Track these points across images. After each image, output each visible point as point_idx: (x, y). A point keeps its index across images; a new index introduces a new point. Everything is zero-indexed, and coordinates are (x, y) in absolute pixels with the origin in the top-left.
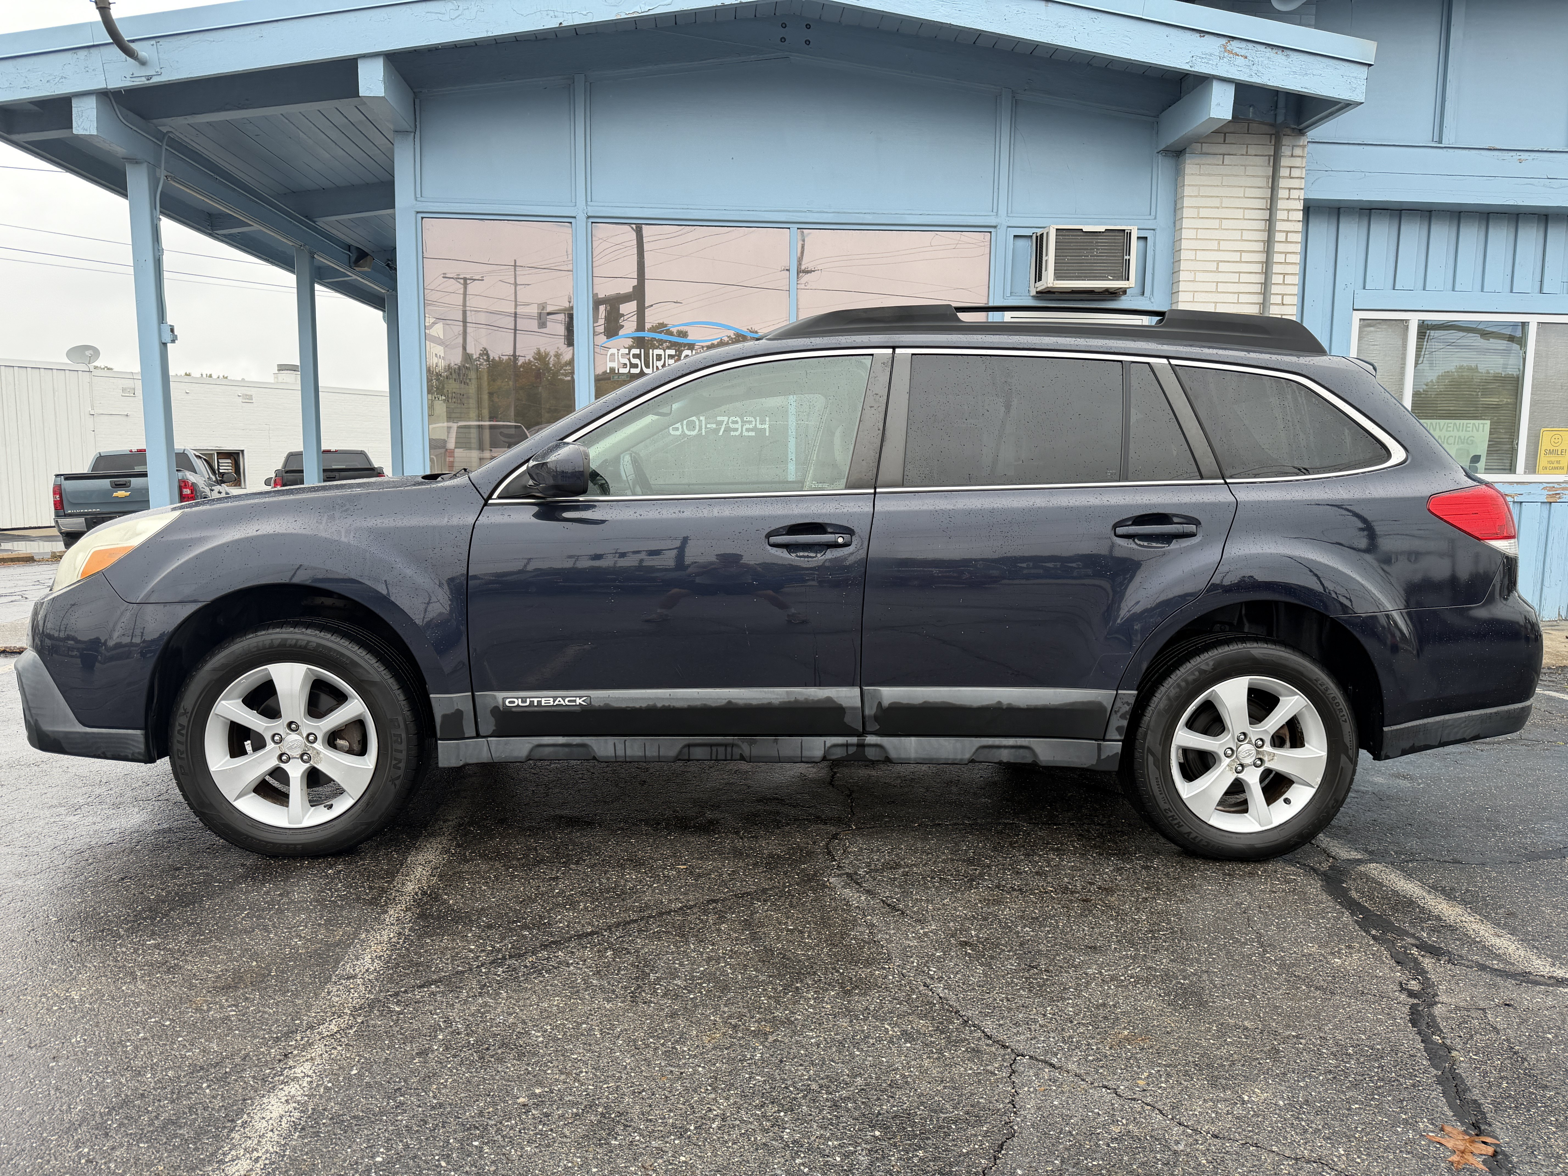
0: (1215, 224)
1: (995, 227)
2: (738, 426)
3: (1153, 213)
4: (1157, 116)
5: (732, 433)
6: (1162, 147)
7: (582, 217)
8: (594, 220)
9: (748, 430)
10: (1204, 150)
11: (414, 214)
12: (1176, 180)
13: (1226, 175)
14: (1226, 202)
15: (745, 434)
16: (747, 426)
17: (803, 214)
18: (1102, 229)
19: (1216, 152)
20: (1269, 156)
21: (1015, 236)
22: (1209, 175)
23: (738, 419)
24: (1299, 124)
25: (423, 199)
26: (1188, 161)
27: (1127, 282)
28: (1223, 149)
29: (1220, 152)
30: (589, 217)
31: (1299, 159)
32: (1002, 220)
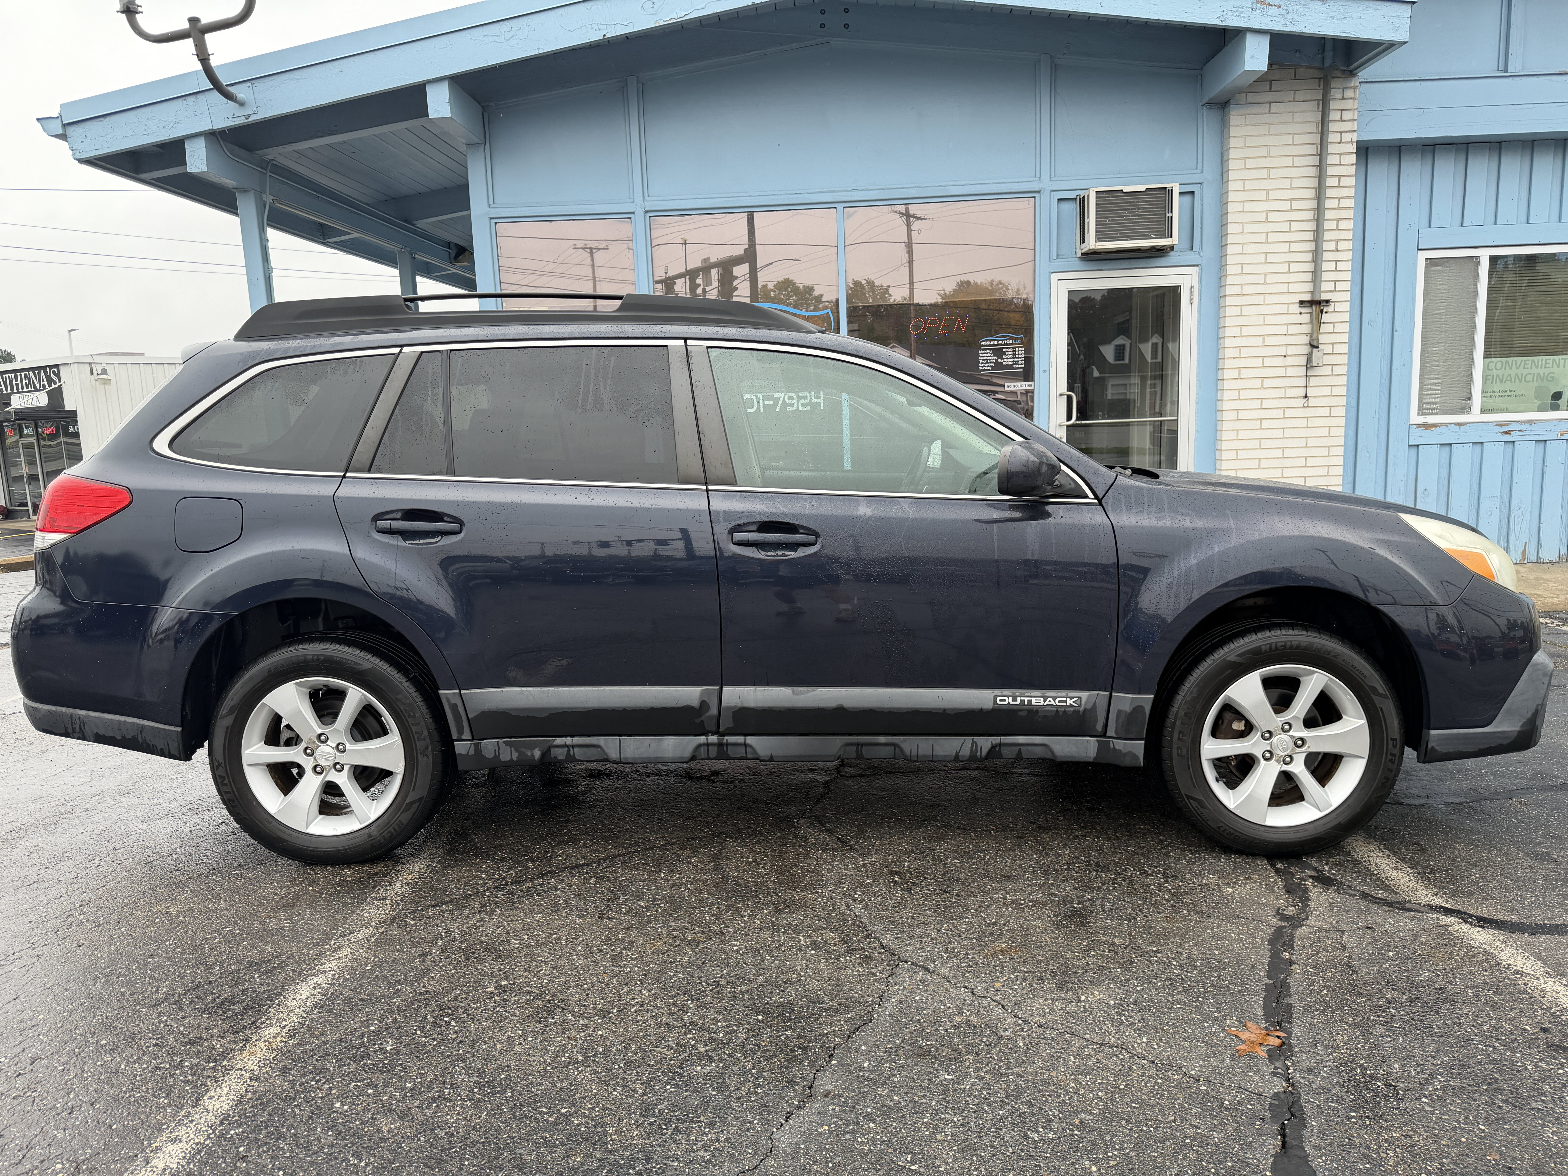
0: (1264, 173)
1: (1039, 192)
2: (794, 401)
3: (1200, 167)
4: (1201, 69)
5: (789, 409)
6: (1206, 100)
7: (640, 212)
8: (651, 214)
9: (803, 405)
10: (1250, 100)
11: (487, 220)
12: (1223, 132)
13: (1273, 124)
14: (1274, 151)
15: (801, 408)
16: (802, 401)
17: (849, 193)
18: (1142, 188)
19: (1262, 101)
20: (1318, 100)
21: (1059, 200)
22: (1255, 125)
23: (793, 395)
24: (1349, 66)
25: (495, 206)
26: (1232, 113)
27: (1170, 239)
28: (1270, 97)
29: (1267, 100)
30: (646, 212)
31: (1351, 101)
32: (1046, 184)
